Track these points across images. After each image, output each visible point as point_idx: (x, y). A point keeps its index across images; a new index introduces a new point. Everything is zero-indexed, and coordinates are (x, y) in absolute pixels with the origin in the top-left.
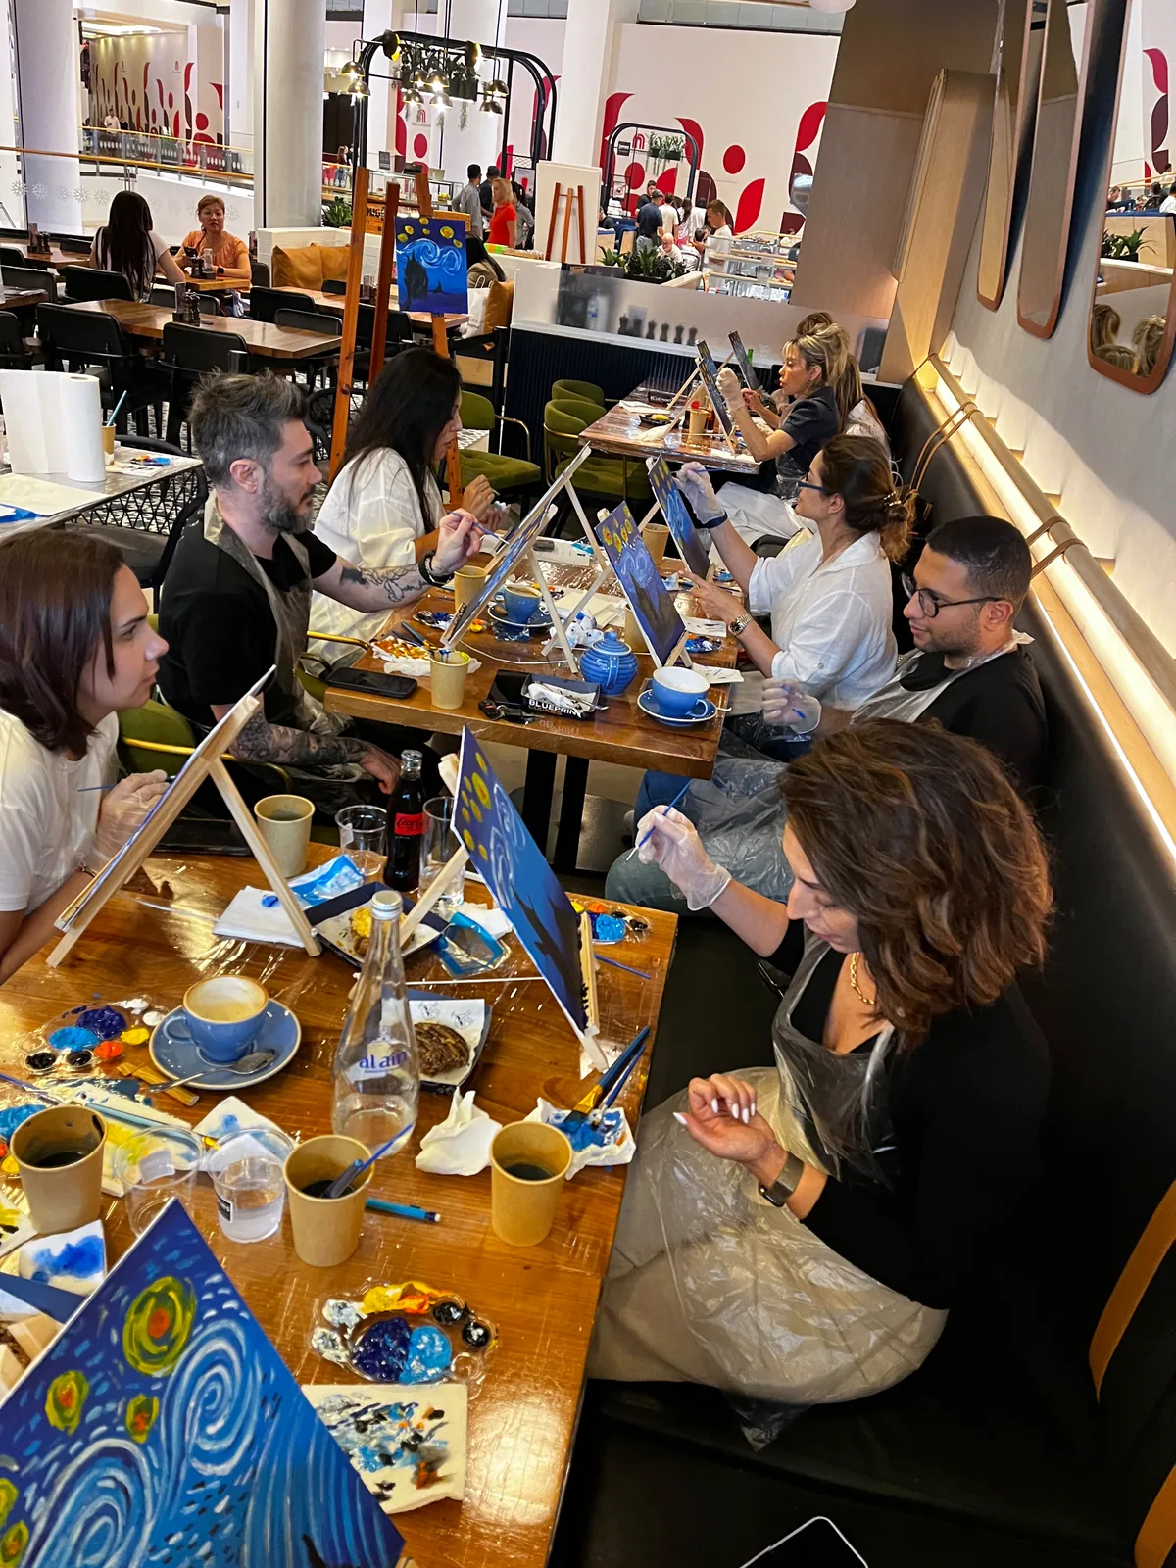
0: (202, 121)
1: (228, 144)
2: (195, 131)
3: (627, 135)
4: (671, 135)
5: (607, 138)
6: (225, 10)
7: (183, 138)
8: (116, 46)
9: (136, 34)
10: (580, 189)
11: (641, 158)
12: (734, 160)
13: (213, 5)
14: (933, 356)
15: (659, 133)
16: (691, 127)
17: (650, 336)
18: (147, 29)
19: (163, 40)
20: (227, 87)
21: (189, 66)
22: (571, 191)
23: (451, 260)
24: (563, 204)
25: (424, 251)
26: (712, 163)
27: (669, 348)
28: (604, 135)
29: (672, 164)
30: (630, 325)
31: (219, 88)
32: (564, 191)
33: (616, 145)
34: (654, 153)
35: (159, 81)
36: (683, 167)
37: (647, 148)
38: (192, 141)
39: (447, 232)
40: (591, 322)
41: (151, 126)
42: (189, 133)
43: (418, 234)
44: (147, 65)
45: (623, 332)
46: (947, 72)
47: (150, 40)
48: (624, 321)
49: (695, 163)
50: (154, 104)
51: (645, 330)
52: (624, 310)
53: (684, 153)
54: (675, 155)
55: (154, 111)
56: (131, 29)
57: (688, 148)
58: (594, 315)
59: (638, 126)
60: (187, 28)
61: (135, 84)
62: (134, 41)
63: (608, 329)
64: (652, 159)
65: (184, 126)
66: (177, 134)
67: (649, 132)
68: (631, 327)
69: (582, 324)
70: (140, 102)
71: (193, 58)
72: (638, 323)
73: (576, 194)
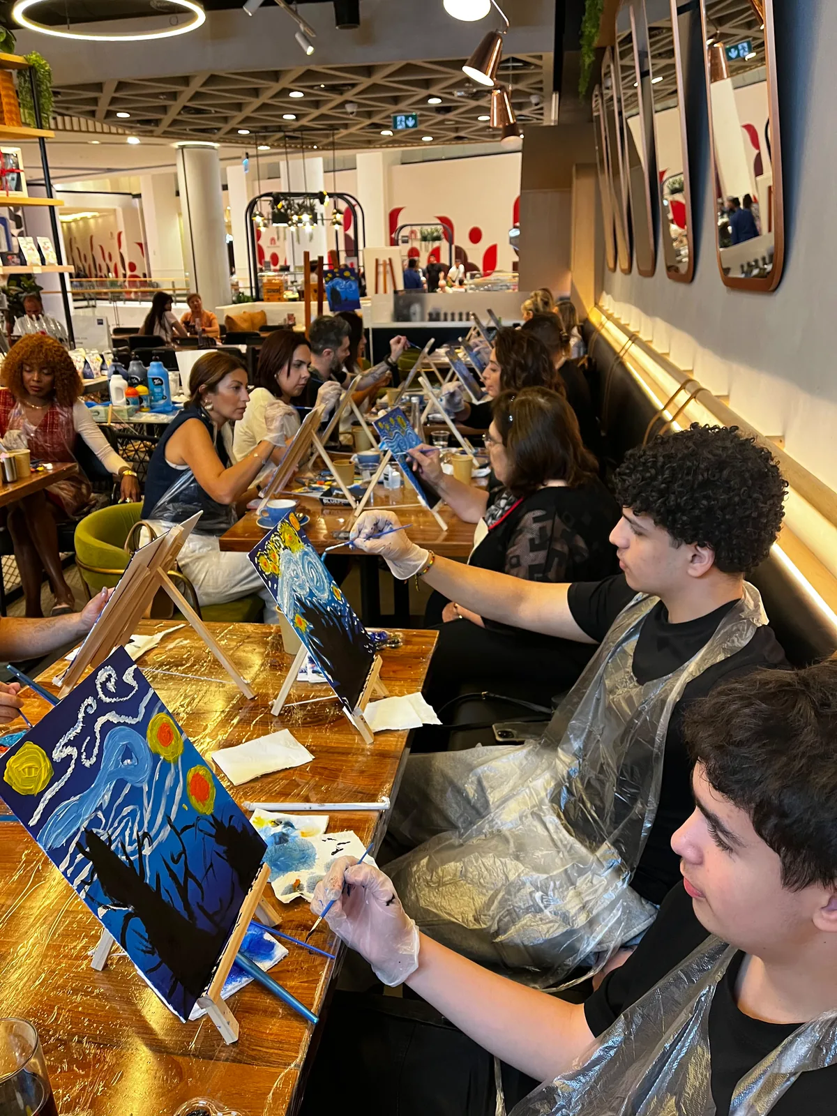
0: (133, 267)
1: (150, 277)
2: (129, 273)
3: (405, 232)
4: (433, 227)
5: (393, 236)
6: (139, 196)
7: (121, 279)
8: (69, 229)
9: (82, 219)
10: (390, 260)
11: (417, 244)
12: (475, 236)
13: (130, 194)
14: (596, 304)
15: (425, 228)
16: (445, 221)
17: (446, 320)
18: (89, 215)
19: (100, 220)
20: (146, 244)
21: (120, 234)
22: (385, 261)
23: (351, 286)
24: (381, 269)
25: (338, 283)
26: (461, 239)
27: (457, 324)
28: (391, 233)
29: (437, 244)
30: (434, 316)
31: (140, 245)
32: (381, 262)
33: (400, 237)
34: (424, 239)
35: (101, 247)
36: (444, 245)
37: (419, 236)
38: (127, 279)
39: (347, 274)
40: (413, 318)
41: (99, 274)
42: (125, 276)
43: (334, 276)
44: (91, 237)
45: (431, 320)
46: (576, 165)
47: (92, 222)
48: (430, 315)
49: (451, 241)
50: (99, 260)
51: (442, 317)
52: (429, 309)
53: (443, 236)
54: (438, 238)
55: (100, 265)
56: (78, 216)
57: (445, 233)
58: (414, 314)
59: (412, 225)
60: (115, 210)
61: (85, 250)
62: (81, 223)
63: (422, 320)
64: (423, 243)
65: (121, 271)
66: (117, 276)
67: (419, 228)
68: (434, 317)
69: (407, 319)
70: (90, 261)
71: (122, 228)
72: (438, 314)
73: (388, 262)
